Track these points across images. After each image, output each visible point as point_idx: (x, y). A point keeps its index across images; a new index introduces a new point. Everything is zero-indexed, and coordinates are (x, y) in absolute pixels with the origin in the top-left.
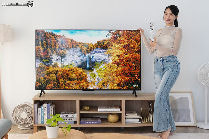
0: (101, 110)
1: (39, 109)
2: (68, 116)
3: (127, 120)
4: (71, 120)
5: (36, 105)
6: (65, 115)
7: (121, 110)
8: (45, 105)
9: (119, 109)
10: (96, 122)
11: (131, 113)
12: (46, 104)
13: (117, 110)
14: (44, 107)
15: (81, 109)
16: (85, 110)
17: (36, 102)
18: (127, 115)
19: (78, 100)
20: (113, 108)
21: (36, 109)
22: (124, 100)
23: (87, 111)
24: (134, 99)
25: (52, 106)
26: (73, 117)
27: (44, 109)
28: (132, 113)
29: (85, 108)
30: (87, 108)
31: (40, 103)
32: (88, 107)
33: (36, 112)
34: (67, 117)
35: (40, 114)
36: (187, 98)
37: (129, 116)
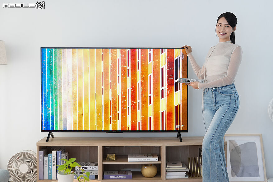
0: (132, 160)
1: (46, 158)
2: (86, 168)
3: (168, 174)
4: (91, 173)
5: (42, 153)
6: (82, 167)
7: (160, 159)
8: (54, 153)
9: (157, 158)
10: (125, 177)
11: (174, 164)
12: (56, 152)
13: (155, 160)
14: (53, 157)
15: (105, 158)
16: (110, 160)
17: (41, 148)
18: (168, 166)
19: (100, 145)
20: (149, 157)
21: (41, 159)
22: (164, 145)
23: (113, 161)
24: (178, 143)
25: (63, 155)
26: (93, 169)
27: (53, 160)
28: (176, 164)
29: (110, 157)
30: (113, 157)
31: (46, 150)
32: (114, 156)
33: (41, 163)
34: (85, 170)
35: (47, 165)
36: (254, 144)
37: (171, 167)
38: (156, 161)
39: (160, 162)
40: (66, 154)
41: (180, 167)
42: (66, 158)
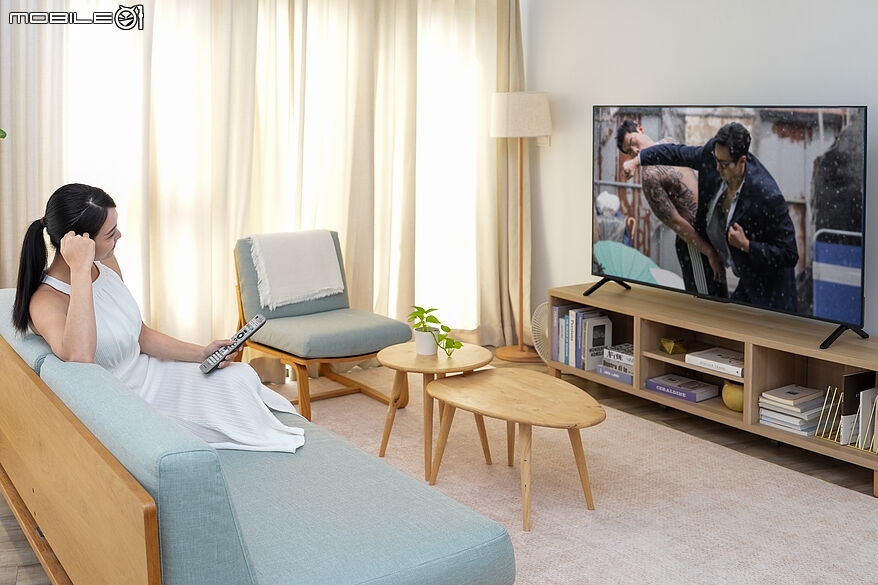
0: (694, 361)
1: (562, 321)
2: (620, 357)
3: (763, 412)
4: (625, 370)
5: (556, 310)
6: (615, 353)
8: (572, 313)
9: (740, 371)
10: (684, 395)
11: (791, 394)
12: (575, 313)
14: (571, 322)
18: (763, 394)
21: (555, 321)
22: (750, 341)
25: (585, 321)
26: (631, 363)
29: (664, 345)
30: (670, 346)
31: (563, 307)
33: (556, 331)
34: (618, 360)
35: (564, 337)
37: (770, 399)
38: (738, 375)
39: (741, 381)
40: (598, 322)
41: (788, 404)
42: (600, 329)
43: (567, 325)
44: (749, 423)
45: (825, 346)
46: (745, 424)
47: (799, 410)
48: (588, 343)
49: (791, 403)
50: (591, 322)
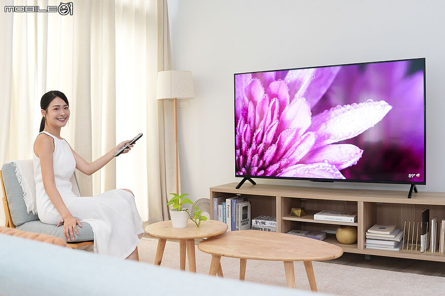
0: (319, 218)
1: (220, 207)
2: (264, 223)
3: (368, 241)
4: (269, 230)
5: (216, 200)
6: (260, 221)
7: (356, 221)
8: (228, 201)
9: (353, 219)
12: (230, 200)
13: (349, 220)
14: (227, 206)
16: (294, 215)
17: (215, 195)
18: (368, 231)
19: (279, 195)
21: (215, 207)
22: (361, 200)
23: (297, 216)
25: (238, 204)
26: (272, 226)
27: (227, 208)
29: (295, 212)
30: (298, 212)
32: (300, 211)
33: (216, 213)
34: (263, 225)
35: (222, 216)
37: (373, 233)
38: (351, 221)
39: (355, 225)
40: (244, 204)
41: (386, 234)
42: (245, 208)
43: (224, 209)
44: (362, 249)
45: (409, 197)
46: (359, 250)
47: (393, 236)
48: (240, 218)
49: (388, 233)
50: (241, 205)
